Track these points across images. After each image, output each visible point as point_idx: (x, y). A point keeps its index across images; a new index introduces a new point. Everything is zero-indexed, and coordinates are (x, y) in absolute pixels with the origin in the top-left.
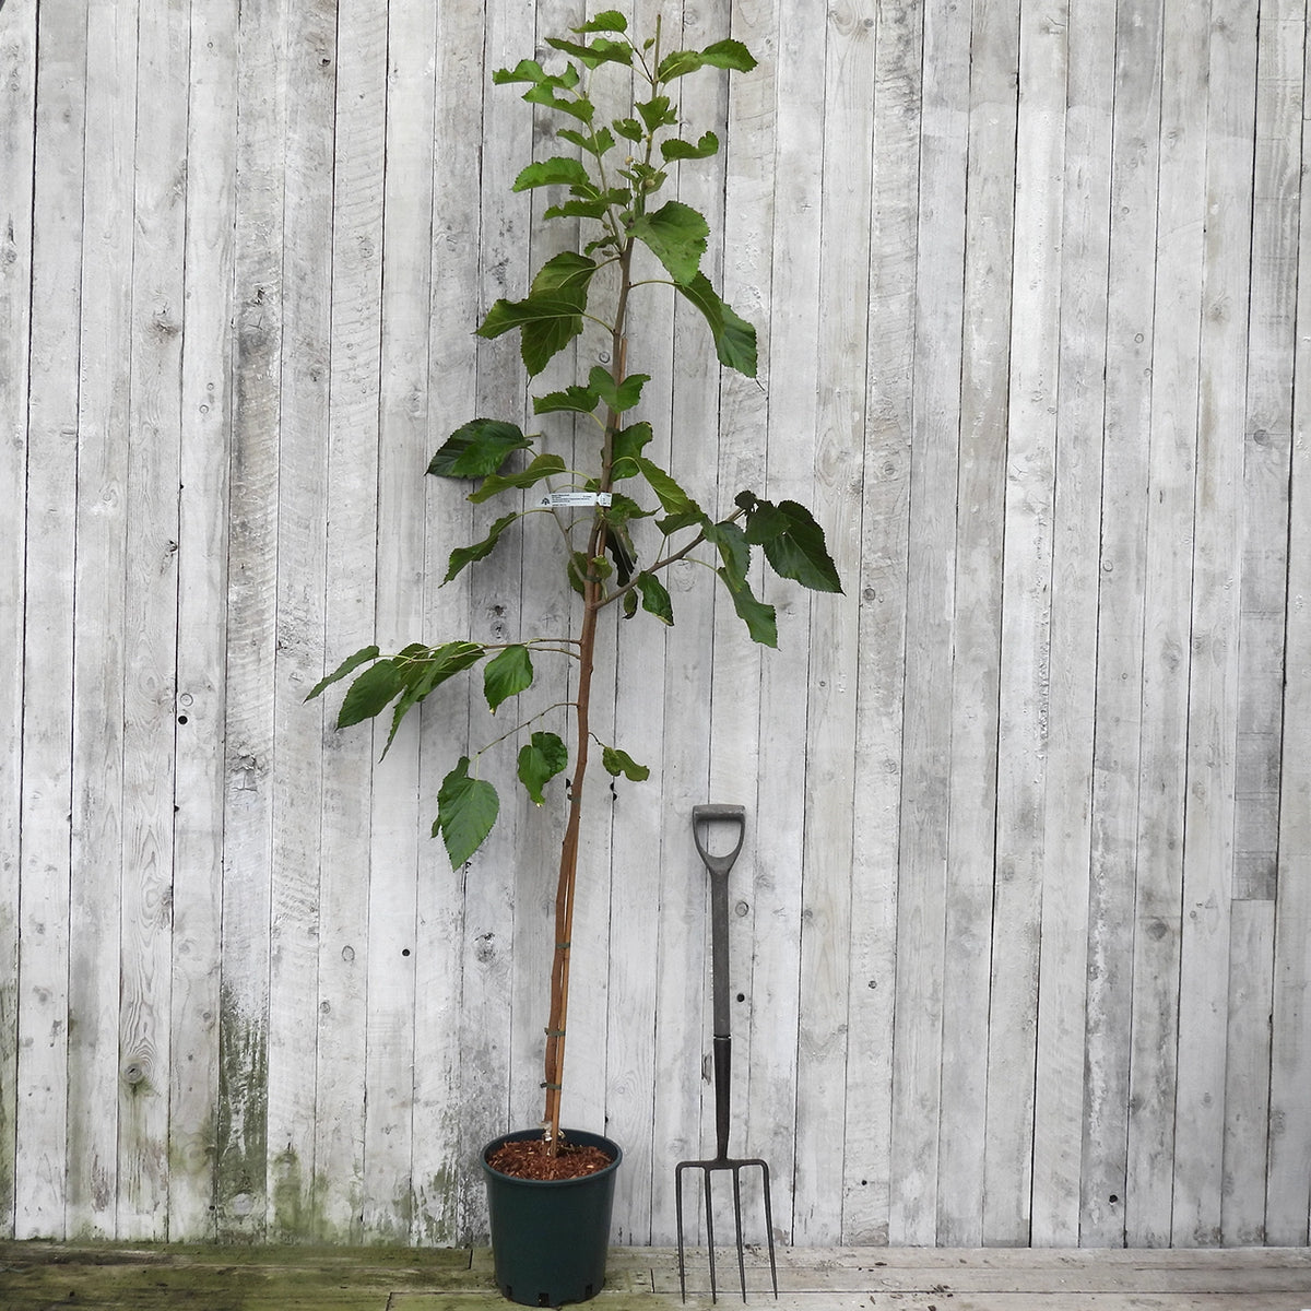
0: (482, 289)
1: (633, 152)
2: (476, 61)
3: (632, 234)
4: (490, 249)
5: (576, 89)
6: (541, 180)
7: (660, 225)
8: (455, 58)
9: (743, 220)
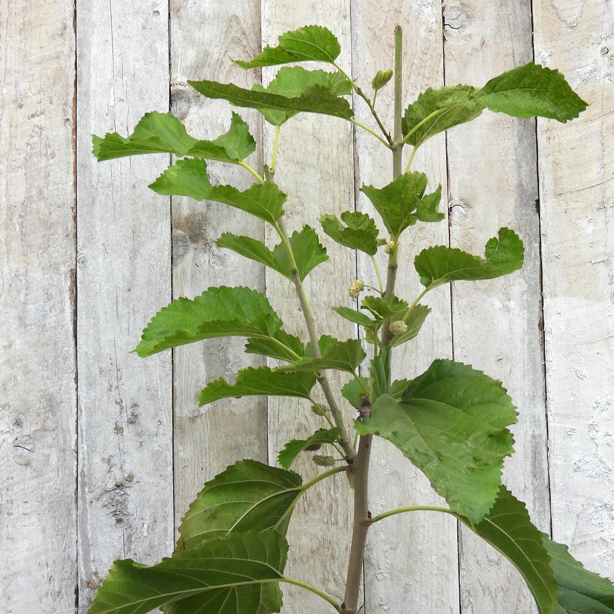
0: (85, 535)
1: (362, 274)
2: (60, 117)
3: (370, 429)
4: (96, 459)
5: (250, 162)
6: (191, 331)
7: (421, 406)
8: (21, 115)
9: (581, 378)
